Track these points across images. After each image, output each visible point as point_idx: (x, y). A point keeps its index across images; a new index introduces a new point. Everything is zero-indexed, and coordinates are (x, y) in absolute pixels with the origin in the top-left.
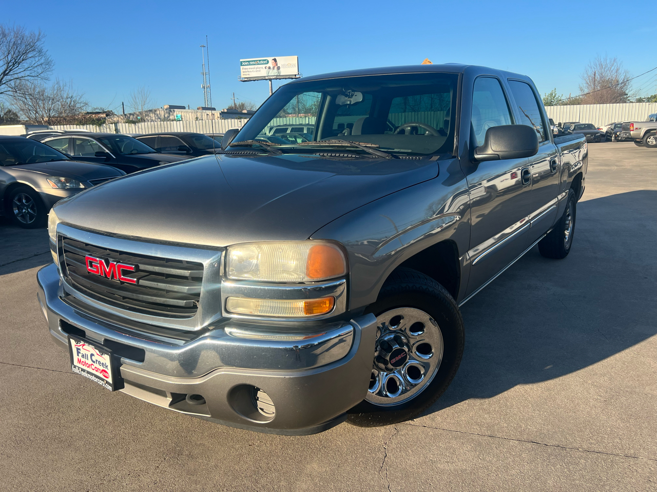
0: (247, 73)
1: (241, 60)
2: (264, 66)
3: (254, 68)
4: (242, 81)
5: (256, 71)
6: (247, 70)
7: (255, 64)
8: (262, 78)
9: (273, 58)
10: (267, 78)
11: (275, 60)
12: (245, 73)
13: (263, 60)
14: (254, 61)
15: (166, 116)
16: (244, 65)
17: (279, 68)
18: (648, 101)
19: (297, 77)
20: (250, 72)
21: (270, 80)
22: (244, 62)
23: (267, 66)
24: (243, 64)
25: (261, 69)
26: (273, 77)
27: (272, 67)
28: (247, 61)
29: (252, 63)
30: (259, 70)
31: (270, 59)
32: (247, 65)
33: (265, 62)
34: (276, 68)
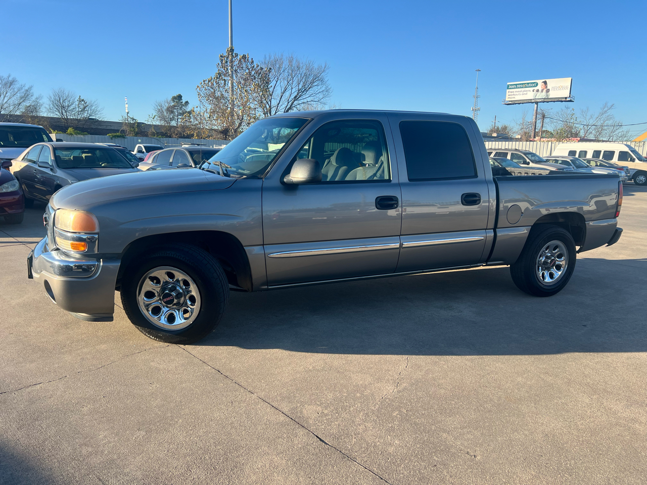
0: (513, 96)
1: (508, 84)
2: (532, 89)
3: (521, 91)
4: (506, 104)
5: (523, 94)
6: (513, 93)
7: (522, 88)
8: (527, 101)
9: (544, 80)
10: (533, 101)
11: (545, 83)
12: (510, 96)
13: (532, 83)
14: (522, 84)
16: (510, 88)
17: (548, 91)
20: (517, 95)
21: (537, 103)
22: (511, 85)
23: (536, 88)
24: (510, 87)
25: (528, 92)
26: (540, 100)
27: (540, 90)
28: (514, 85)
29: (519, 86)
30: (526, 93)
31: (540, 82)
32: (514, 88)
33: (534, 85)
34: (545, 91)
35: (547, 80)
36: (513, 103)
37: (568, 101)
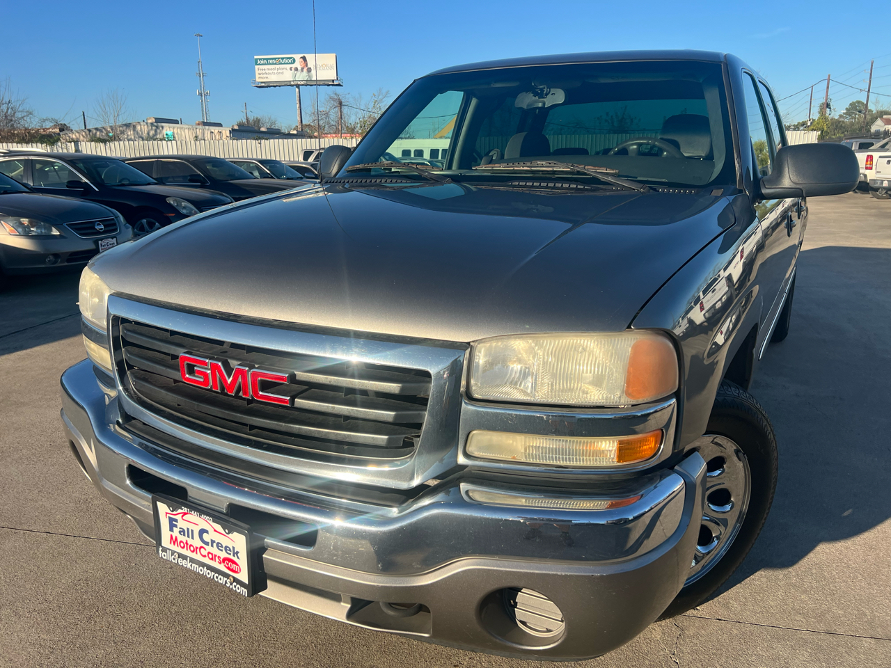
0: (265, 76)
1: (256, 57)
2: (288, 66)
3: (275, 69)
4: (257, 87)
5: (278, 73)
6: (264, 72)
7: (276, 64)
8: (286, 83)
9: (302, 55)
10: (292, 83)
11: (304, 58)
12: (261, 76)
13: (287, 58)
14: (275, 59)
15: (151, 134)
16: (259, 64)
17: (309, 70)
18: (794, 129)
19: (335, 83)
20: (269, 74)
21: (298, 86)
22: (260, 59)
23: (294, 66)
24: (259, 62)
25: (284, 71)
26: (302, 83)
27: (299, 68)
28: (264, 59)
29: (271, 61)
30: (281, 71)
31: (297, 57)
32: (265, 64)
33: (290, 61)
34: (305, 70)
35: (305, 55)
36: (267, 85)
37: (337, 85)
